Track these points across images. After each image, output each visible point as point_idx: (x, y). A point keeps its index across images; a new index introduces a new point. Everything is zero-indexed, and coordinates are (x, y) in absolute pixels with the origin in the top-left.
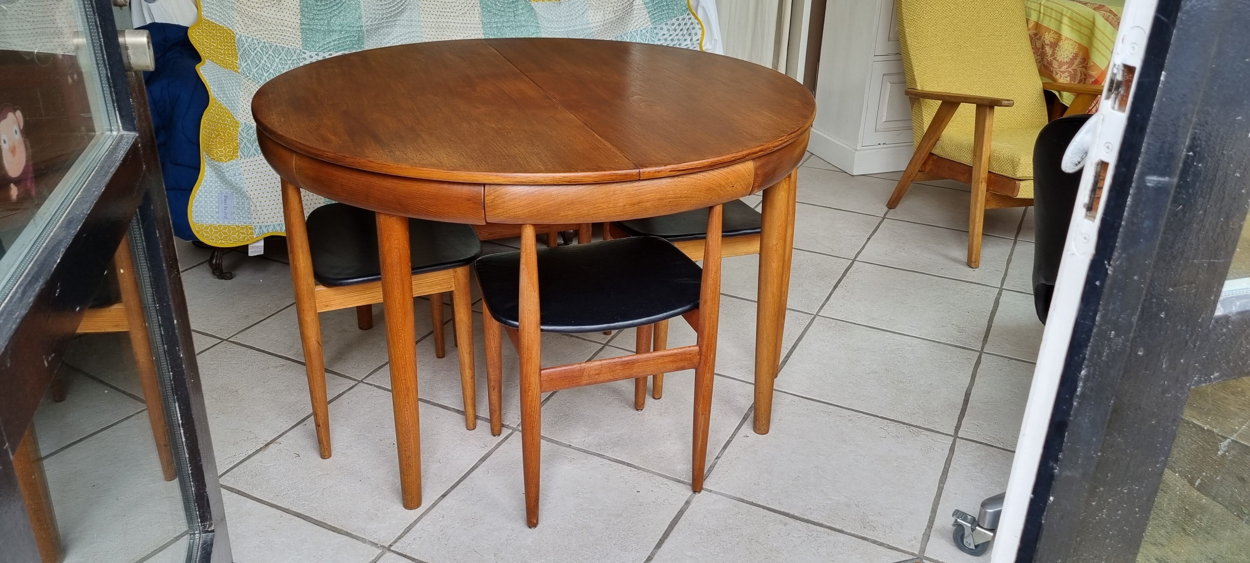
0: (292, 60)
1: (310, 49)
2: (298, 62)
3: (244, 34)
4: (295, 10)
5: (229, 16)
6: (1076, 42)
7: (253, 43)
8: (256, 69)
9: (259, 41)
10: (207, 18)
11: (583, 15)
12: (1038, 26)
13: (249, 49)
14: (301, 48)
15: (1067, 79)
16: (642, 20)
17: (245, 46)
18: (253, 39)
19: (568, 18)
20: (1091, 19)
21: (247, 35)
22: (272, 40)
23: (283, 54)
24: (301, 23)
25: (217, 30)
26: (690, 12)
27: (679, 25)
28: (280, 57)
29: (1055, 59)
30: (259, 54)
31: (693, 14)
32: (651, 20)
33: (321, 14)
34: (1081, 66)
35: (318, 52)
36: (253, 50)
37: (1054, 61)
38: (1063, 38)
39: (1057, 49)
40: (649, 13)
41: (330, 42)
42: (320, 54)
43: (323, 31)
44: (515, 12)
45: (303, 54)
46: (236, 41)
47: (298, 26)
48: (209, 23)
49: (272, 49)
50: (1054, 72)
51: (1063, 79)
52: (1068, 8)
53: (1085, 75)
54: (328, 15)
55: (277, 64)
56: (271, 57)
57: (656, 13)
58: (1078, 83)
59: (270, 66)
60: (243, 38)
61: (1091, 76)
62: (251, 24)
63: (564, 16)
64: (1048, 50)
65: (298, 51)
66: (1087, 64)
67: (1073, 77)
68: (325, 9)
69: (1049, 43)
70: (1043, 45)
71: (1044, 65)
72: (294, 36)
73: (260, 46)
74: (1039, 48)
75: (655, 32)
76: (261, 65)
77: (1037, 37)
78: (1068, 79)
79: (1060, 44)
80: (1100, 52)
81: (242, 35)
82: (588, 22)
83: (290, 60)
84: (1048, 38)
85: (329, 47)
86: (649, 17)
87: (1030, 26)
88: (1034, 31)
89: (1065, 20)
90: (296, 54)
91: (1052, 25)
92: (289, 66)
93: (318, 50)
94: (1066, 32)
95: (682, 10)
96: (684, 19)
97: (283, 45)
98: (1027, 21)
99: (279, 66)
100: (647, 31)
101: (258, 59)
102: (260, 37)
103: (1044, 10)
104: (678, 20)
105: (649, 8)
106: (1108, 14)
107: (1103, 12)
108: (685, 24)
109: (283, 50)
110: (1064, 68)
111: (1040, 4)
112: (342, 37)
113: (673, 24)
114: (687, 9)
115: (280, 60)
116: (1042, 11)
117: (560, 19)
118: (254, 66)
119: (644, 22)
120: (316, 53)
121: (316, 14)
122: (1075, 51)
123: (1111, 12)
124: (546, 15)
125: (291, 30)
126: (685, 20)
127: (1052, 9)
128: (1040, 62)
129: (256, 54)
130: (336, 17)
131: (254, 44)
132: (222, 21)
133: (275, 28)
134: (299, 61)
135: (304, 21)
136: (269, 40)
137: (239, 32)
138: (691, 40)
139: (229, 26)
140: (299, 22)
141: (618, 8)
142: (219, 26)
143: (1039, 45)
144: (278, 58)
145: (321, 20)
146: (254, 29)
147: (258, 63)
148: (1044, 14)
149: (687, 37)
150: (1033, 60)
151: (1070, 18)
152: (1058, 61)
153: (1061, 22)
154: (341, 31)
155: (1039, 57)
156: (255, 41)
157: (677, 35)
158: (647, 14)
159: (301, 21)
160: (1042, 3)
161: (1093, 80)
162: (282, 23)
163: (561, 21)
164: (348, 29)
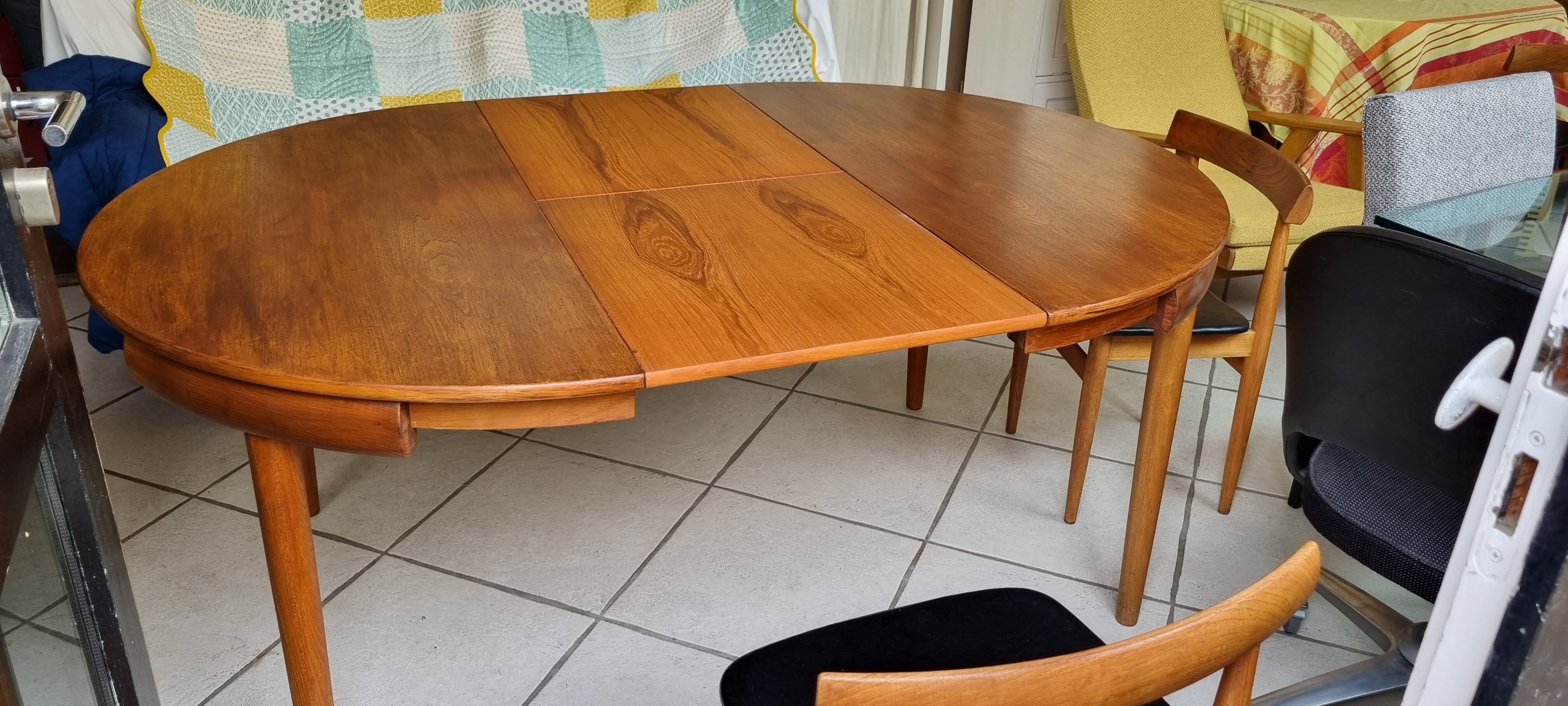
0: (282, 112)
1: (306, 95)
2: (291, 115)
3: (214, 81)
4: (281, 43)
5: (192, 58)
6: (1289, 60)
7: (227, 92)
8: (237, 128)
9: (235, 90)
10: (164, 62)
11: (659, 35)
12: (1241, 39)
13: (223, 101)
14: (293, 95)
15: (1278, 107)
16: (736, 40)
17: (218, 97)
18: (227, 88)
19: (639, 38)
20: (1309, 32)
21: (219, 83)
22: (254, 86)
23: (270, 104)
24: (290, 61)
25: (178, 78)
26: (796, 24)
27: (783, 41)
28: (266, 109)
29: (1264, 81)
30: (237, 106)
31: (801, 26)
32: (748, 39)
33: (316, 47)
34: (1296, 90)
35: (317, 98)
36: (228, 102)
37: (1263, 84)
38: (1274, 55)
39: (1266, 69)
40: (745, 29)
41: (332, 83)
42: (320, 101)
43: (322, 69)
44: (569, 37)
45: (297, 103)
46: (205, 91)
47: (286, 64)
48: (168, 69)
49: (254, 98)
50: (1263, 98)
51: (1275, 106)
52: (1280, 18)
53: (1302, 102)
54: (325, 47)
55: (264, 118)
56: (254, 109)
57: (753, 30)
58: (1292, 113)
59: (254, 122)
60: (214, 87)
61: (1310, 104)
62: (221, 67)
63: (634, 37)
64: (1254, 69)
65: (290, 99)
66: (1303, 88)
67: (1286, 105)
68: (321, 40)
69: (1256, 61)
70: (1248, 63)
71: (1250, 89)
72: (282, 79)
73: (238, 96)
74: (1244, 67)
75: (753, 54)
76: (242, 121)
77: (1241, 53)
78: (1281, 107)
79: (1271, 62)
80: (1319, 73)
81: (212, 83)
82: (665, 44)
83: (280, 111)
84: (1255, 55)
85: (330, 91)
86: (745, 35)
87: (1232, 38)
88: (1237, 45)
89: (1276, 33)
90: (288, 103)
91: (1260, 39)
92: (280, 119)
93: (316, 96)
94: (1278, 47)
95: (787, 22)
96: (789, 33)
97: (268, 92)
98: (1227, 33)
99: (266, 121)
100: (743, 55)
101: (237, 114)
102: (236, 83)
103: (1249, 20)
104: (781, 35)
105: (744, 24)
106: (1330, 25)
107: (1323, 23)
108: (790, 40)
109: (269, 100)
110: (1275, 93)
111: (1244, 11)
112: (347, 74)
113: (776, 41)
114: (793, 20)
115: (267, 114)
116: (1247, 20)
117: (629, 41)
118: (234, 125)
119: (738, 43)
120: (314, 100)
121: (310, 48)
122: (1289, 71)
123: (1333, 23)
124: (610, 36)
125: (277, 70)
126: (791, 34)
127: (1259, 18)
128: (1244, 85)
129: (233, 107)
130: (336, 48)
131: (229, 93)
132: (184, 65)
133: (255, 68)
134: (292, 113)
135: (294, 58)
136: (249, 87)
137: (207, 79)
138: (800, 60)
139: (193, 70)
140: (287, 58)
141: (703, 24)
142: (180, 71)
143: (1243, 63)
144: (264, 110)
145: (317, 53)
146: (226, 73)
147: (238, 119)
148: (1249, 24)
149: (794, 56)
150: (1235, 83)
151: (1283, 31)
152: (1267, 84)
153: (1270, 35)
154: (345, 67)
155: (1243, 79)
156: (231, 91)
157: (781, 54)
158: (743, 32)
159: (289, 58)
160: (1247, 10)
161: (1312, 109)
162: (264, 61)
163: (630, 43)
164: (354, 62)
